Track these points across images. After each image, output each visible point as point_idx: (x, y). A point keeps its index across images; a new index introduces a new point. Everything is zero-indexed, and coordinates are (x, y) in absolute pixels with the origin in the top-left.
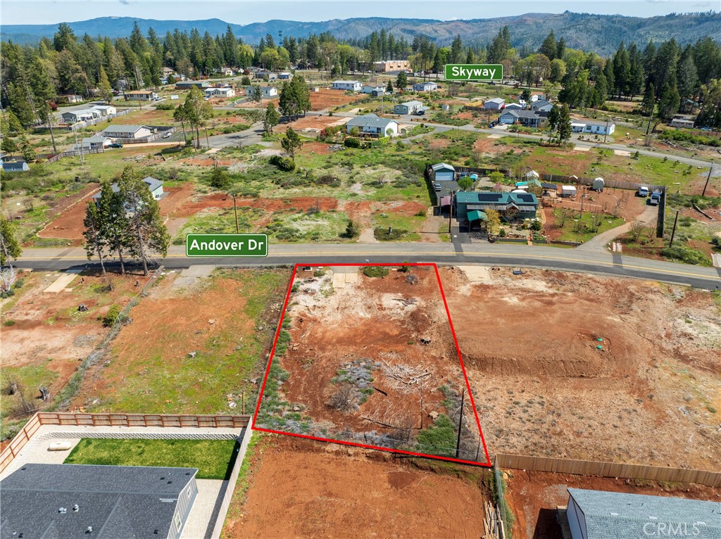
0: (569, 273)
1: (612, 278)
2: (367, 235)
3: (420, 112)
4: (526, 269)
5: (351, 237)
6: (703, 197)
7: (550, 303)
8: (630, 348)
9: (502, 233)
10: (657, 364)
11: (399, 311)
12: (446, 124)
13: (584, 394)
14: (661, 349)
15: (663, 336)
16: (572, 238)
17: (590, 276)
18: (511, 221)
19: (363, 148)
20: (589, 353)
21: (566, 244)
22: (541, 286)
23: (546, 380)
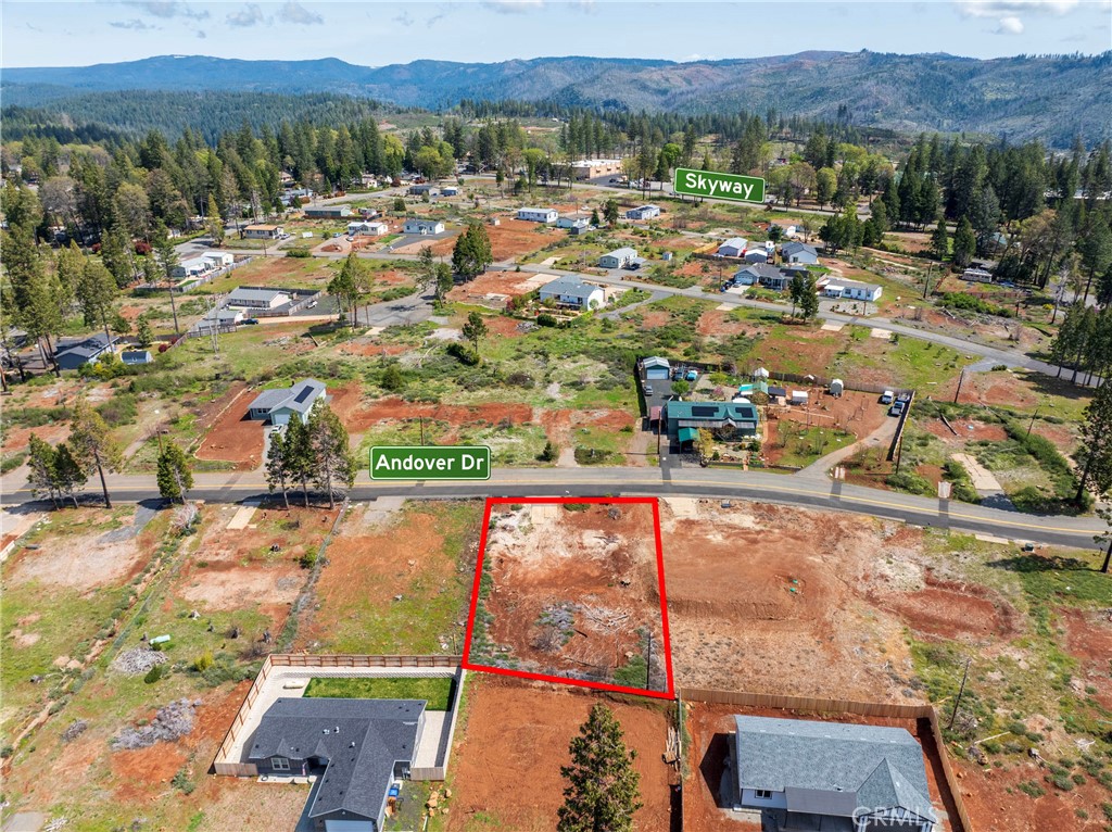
0: (780, 506)
1: (825, 512)
2: (567, 458)
3: (634, 265)
4: (735, 501)
5: (549, 460)
6: (954, 404)
7: (755, 542)
8: (823, 591)
9: (716, 456)
10: (846, 607)
11: (600, 550)
12: (666, 285)
14: (855, 591)
15: (860, 577)
16: (792, 463)
17: (802, 509)
18: (729, 440)
19: (561, 327)
20: (782, 596)
21: (785, 468)
22: (747, 521)
23: (737, 622)
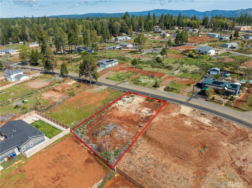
0: (225, 120)
1: (245, 128)
2: (162, 88)
3: (234, 47)
4: (208, 113)
5: (156, 87)
7: (203, 129)
9: (213, 98)
10: (222, 168)
13: (175, 165)
15: (241, 159)
16: (245, 108)
17: (235, 124)
18: (223, 95)
22: (206, 121)
23: (167, 154)
